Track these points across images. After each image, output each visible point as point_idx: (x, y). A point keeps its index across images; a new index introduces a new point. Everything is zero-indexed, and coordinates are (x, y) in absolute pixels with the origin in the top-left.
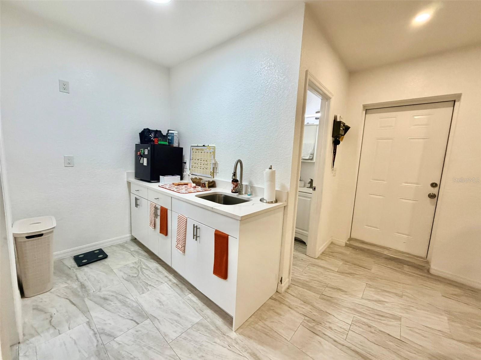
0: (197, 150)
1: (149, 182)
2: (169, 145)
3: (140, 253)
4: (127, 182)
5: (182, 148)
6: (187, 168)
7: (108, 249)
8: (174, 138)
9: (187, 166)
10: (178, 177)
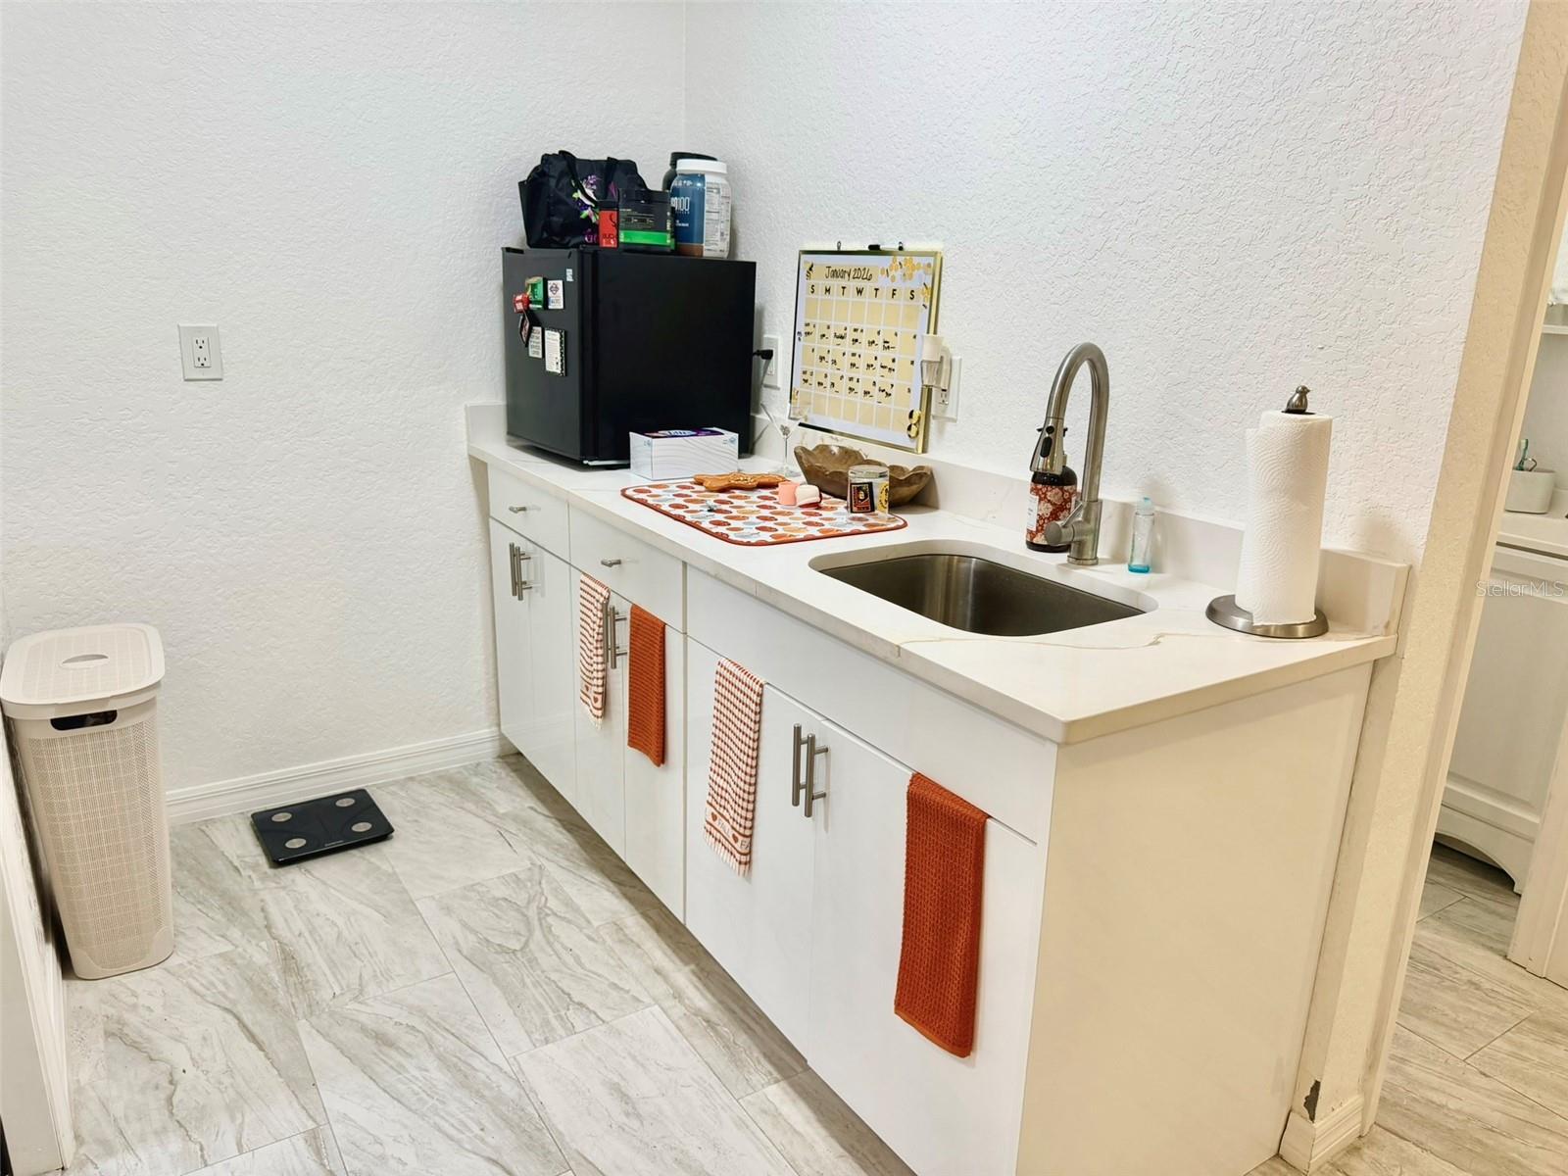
0: (835, 274)
1: (577, 464)
2: (677, 251)
3: (541, 833)
4: (471, 457)
5: (751, 267)
6: (776, 388)
7: (393, 794)
8: (706, 208)
9: (778, 373)
10: (729, 439)
